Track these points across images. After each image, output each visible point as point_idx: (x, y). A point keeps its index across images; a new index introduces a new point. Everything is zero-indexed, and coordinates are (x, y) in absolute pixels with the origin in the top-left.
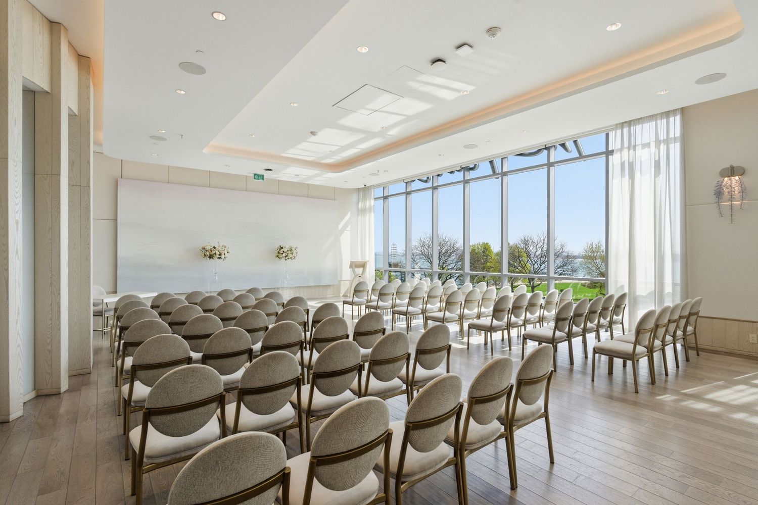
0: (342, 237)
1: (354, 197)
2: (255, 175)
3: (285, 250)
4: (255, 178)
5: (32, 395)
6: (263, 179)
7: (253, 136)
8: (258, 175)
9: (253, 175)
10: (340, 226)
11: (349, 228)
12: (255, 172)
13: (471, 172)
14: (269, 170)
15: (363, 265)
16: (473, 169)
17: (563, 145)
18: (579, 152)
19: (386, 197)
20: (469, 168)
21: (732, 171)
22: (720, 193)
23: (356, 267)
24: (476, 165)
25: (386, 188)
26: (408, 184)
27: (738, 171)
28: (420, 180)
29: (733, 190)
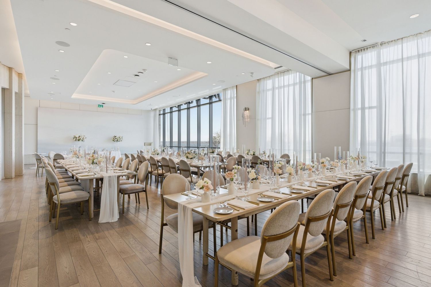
2: (99, 105)
3: (116, 137)
4: (99, 107)
5: (4, 178)
6: (102, 107)
8: (100, 105)
12: (99, 104)
13: (190, 104)
14: (104, 103)
15: (150, 144)
16: (191, 103)
17: (215, 95)
18: (219, 99)
19: (164, 114)
20: (189, 103)
21: (246, 109)
22: (243, 117)
23: (147, 145)
24: (192, 101)
25: (164, 110)
26: (171, 108)
27: (247, 109)
28: (175, 106)
29: (246, 115)
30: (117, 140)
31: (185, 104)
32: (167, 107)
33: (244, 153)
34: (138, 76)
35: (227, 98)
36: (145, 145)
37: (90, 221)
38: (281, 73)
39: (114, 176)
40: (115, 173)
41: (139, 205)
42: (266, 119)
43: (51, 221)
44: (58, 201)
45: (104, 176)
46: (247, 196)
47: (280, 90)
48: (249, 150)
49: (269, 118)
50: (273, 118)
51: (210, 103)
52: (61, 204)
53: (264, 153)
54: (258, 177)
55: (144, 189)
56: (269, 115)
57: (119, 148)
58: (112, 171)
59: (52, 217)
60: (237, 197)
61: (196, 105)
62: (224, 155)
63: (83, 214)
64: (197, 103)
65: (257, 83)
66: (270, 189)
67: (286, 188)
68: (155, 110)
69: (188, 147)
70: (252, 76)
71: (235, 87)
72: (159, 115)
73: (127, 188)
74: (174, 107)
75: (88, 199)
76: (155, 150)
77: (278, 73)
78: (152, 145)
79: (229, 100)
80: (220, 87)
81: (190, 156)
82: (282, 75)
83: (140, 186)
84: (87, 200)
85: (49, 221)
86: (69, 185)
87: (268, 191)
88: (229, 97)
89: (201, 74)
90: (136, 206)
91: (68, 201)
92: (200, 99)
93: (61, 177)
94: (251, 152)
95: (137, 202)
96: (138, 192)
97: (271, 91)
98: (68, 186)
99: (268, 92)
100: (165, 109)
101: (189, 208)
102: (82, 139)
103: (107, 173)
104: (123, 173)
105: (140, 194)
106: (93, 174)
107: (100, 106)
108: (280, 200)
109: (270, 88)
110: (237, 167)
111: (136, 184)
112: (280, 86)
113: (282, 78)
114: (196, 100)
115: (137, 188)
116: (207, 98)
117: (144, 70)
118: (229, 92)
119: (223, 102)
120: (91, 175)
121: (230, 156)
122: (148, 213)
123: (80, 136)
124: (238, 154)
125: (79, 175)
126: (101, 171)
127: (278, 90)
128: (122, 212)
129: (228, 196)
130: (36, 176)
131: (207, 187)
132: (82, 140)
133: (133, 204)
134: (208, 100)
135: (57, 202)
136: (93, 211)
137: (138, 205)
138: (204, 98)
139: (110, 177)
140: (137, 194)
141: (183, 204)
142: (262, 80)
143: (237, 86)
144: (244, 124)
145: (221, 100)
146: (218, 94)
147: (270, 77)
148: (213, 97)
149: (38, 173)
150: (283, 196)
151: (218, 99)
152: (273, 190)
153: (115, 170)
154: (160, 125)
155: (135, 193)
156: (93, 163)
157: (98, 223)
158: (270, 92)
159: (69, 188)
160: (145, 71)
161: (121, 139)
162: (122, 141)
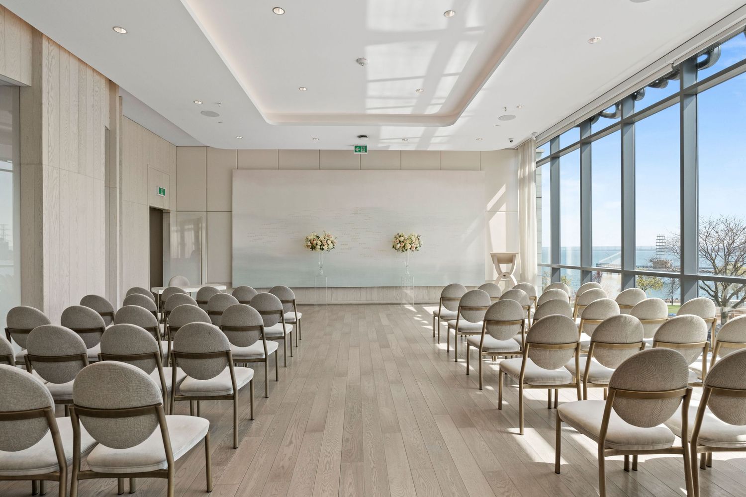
0: (491, 220)
1: (512, 163)
2: (356, 147)
3: (402, 239)
4: (356, 151)
6: (366, 152)
7: (305, 89)
8: (360, 147)
9: (353, 148)
10: (490, 206)
11: (504, 208)
12: (356, 143)
15: (510, 259)
19: (555, 155)
161: (413, 245)
162: (418, 249)
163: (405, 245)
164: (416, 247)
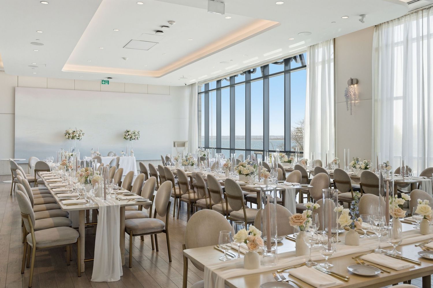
6: (108, 84)
12: (103, 79)
13: (251, 74)
14: (110, 78)
15: (183, 145)
16: (252, 72)
17: (295, 58)
18: (302, 63)
19: (207, 92)
20: (249, 72)
21: (352, 82)
22: (347, 95)
23: (178, 146)
24: (254, 69)
25: (207, 85)
26: (219, 82)
27: (355, 81)
28: (225, 79)
29: (352, 93)
30: (131, 138)
31: (241, 74)
32: (212, 80)
33: (347, 165)
34: (161, 32)
35: (316, 61)
36: (174, 146)
37: (78, 277)
38: (422, 10)
39: (116, 205)
40: (118, 201)
41: (157, 254)
42: (391, 99)
43: (24, 273)
44: (33, 243)
45: (100, 206)
46: (330, 260)
47: (421, 42)
48: (357, 160)
49: (397, 98)
50: (406, 98)
51: (287, 72)
52: (36, 248)
53: (387, 166)
54: (355, 224)
55: (164, 228)
56: (398, 90)
57: (132, 151)
58: (114, 196)
59: (26, 266)
60: (310, 261)
61: (261, 75)
62: (309, 168)
63: (69, 265)
64: (263, 72)
65: (375, 33)
66: (380, 248)
67: (413, 246)
68: (192, 85)
69: (248, 150)
70: (362, 21)
71: (332, 42)
72: (199, 93)
73: (137, 226)
74: (223, 79)
75: (76, 241)
76: (189, 157)
77: (416, 11)
78: (187, 145)
79: (321, 66)
80: (303, 42)
81: (245, 171)
82: (424, 14)
83: (159, 222)
84: (75, 243)
85: (22, 273)
86: (52, 216)
87: (373, 251)
88: (320, 59)
89: (266, 23)
90: (153, 254)
91: (47, 243)
92: (267, 66)
93: (42, 200)
94: (360, 163)
95: (153, 249)
96: (155, 233)
97: (402, 47)
98: (50, 217)
99: (396, 48)
100: (209, 83)
101: (221, 278)
102: (77, 135)
103: (105, 200)
104: (129, 200)
105: (158, 235)
106: (84, 201)
107: (104, 82)
108: (393, 273)
109: (399, 41)
110: (311, 206)
111: (152, 219)
112: (421, 35)
113: (425, 19)
114: (261, 67)
115: (153, 225)
116: (281, 63)
117: (171, 22)
118: (321, 50)
119: (308, 69)
120: (82, 204)
121: (319, 170)
122: (169, 269)
123: (74, 132)
124: (336, 167)
125: (64, 202)
126: (97, 195)
127: (416, 43)
128: (128, 266)
129: (295, 258)
130: (11, 195)
131: (253, 241)
132: (78, 137)
133: (148, 252)
134: (283, 65)
135: (31, 244)
136: (84, 262)
137: (155, 254)
138: (276, 63)
139: (108, 208)
140: (154, 235)
141: (212, 268)
142: (384, 27)
143: (335, 39)
144: (349, 109)
145: (305, 66)
146: (300, 56)
147: (400, 19)
148: (292, 61)
149: (14, 190)
150: (402, 265)
151: (299, 65)
152: (384, 251)
153: (118, 194)
154: (199, 111)
155: (151, 233)
156: (86, 182)
157: (90, 281)
158: (399, 47)
159: (50, 221)
160: (171, 24)
161: (136, 136)
162: (138, 139)
163: (132, 137)
164: (138, 138)
